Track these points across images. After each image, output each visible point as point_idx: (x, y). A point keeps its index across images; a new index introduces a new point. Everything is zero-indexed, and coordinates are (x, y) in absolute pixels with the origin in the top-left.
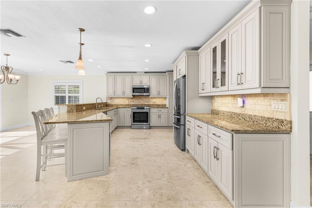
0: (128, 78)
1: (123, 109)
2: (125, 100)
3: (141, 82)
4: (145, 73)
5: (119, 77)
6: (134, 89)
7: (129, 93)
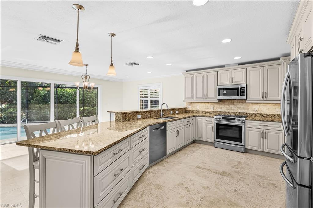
0: (211, 75)
1: (203, 118)
2: (209, 105)
3: (231, 79)
4: (239, 64)
5: (199, 76)
6: (219, 90)
7: (213, 96)
